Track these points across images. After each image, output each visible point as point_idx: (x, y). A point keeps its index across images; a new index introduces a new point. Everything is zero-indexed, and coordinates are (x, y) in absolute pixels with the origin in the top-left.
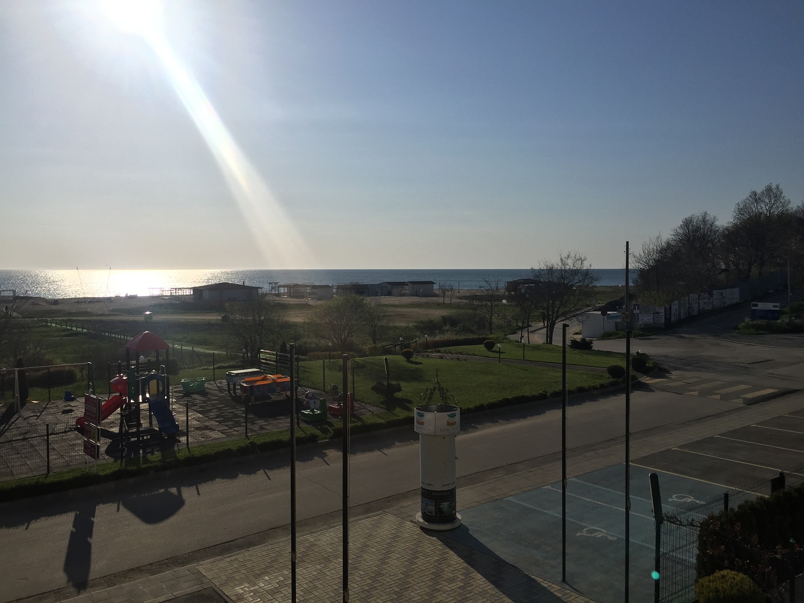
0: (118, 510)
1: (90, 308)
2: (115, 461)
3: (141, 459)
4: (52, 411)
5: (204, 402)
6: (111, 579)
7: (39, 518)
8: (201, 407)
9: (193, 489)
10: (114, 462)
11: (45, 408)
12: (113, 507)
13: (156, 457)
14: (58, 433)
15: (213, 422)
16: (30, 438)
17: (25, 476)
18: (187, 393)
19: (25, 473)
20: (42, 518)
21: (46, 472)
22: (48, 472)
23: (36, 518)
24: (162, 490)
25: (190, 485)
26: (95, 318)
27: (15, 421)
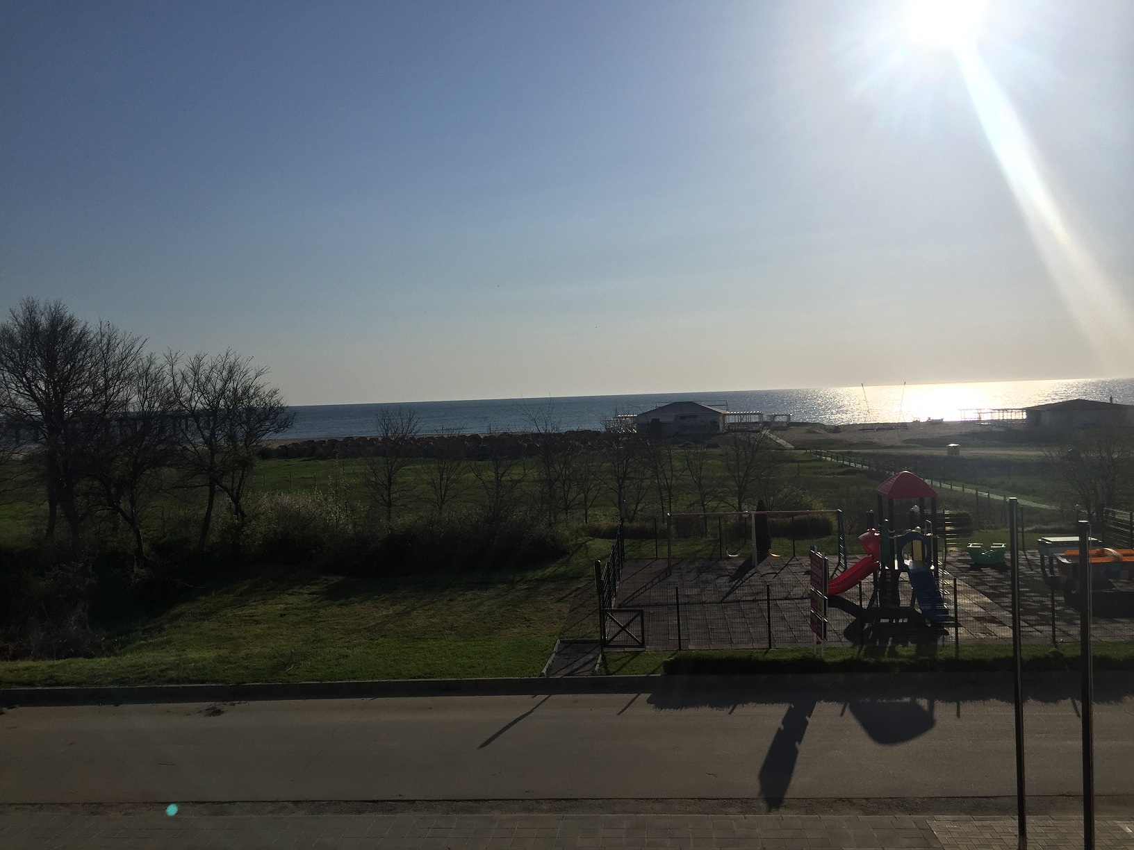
0: (842, 714)
1: (875, 437)
2: (853, 647)
3: (888, 649)
4: (794, 569)
5: (999, 580)
6: (812, 805)
7: (747, 702)
8: (992, 587)
9: (952, 706)
10: (851, 648)
11: (787, 564)
12: (835, 708)
13: (907, 650)
14: (793, 599)
15: (1005, 613)
16: (761, 600)
17: (744, 646)
18: (976, 564)
19: (746, 643)
20: (750, 704)
21: (767, 645)
22: (770, 647)
23: (745, 701)
24: (907, 700)
25: (949, 700)
26: (881, 451)
27: (750, 576)
